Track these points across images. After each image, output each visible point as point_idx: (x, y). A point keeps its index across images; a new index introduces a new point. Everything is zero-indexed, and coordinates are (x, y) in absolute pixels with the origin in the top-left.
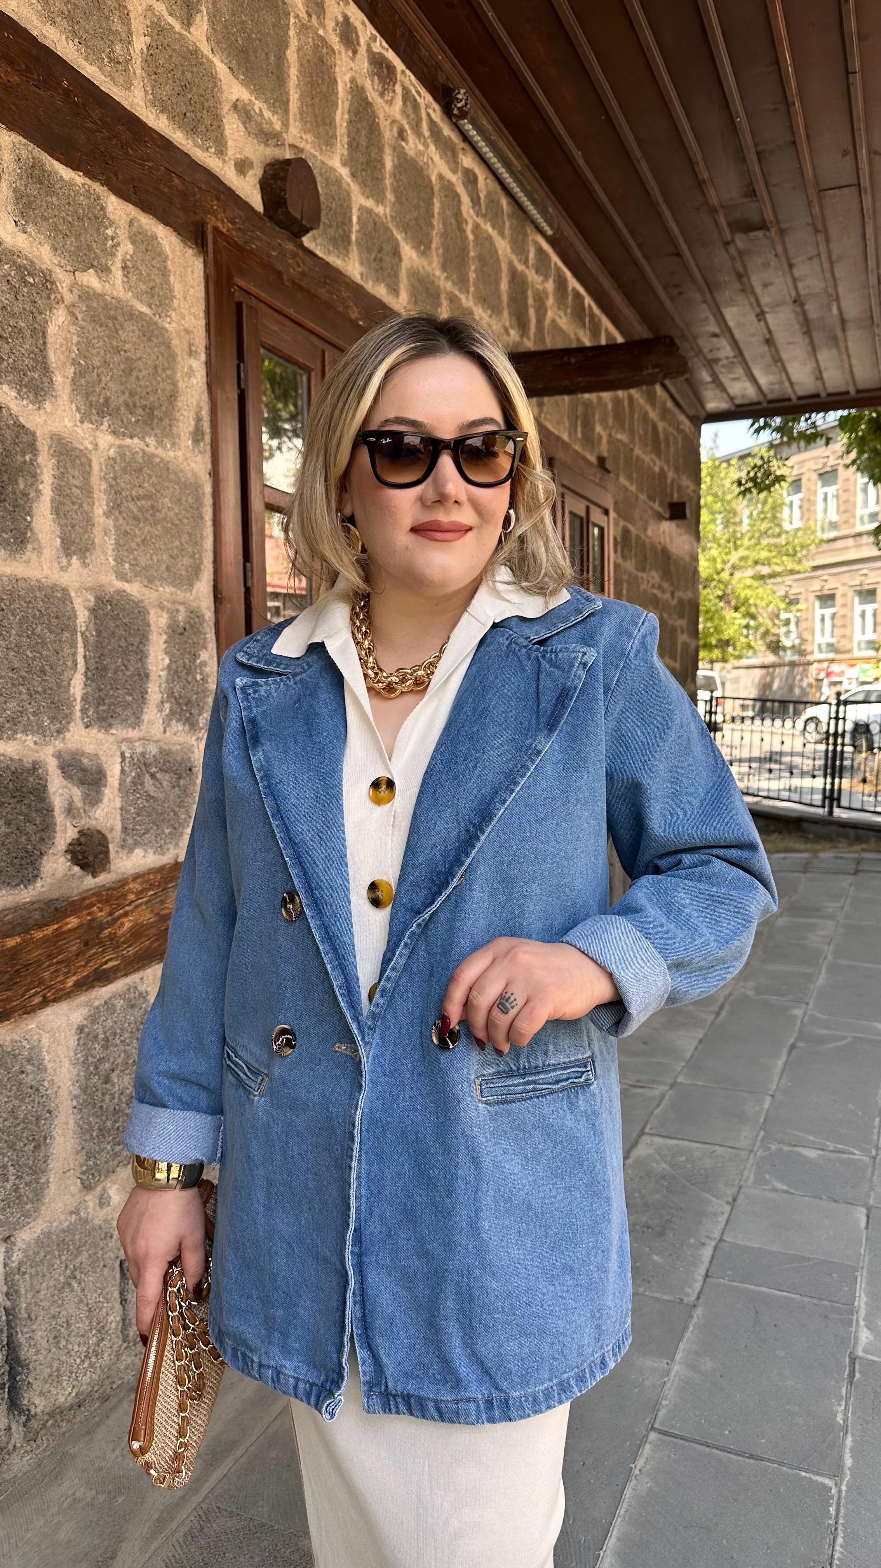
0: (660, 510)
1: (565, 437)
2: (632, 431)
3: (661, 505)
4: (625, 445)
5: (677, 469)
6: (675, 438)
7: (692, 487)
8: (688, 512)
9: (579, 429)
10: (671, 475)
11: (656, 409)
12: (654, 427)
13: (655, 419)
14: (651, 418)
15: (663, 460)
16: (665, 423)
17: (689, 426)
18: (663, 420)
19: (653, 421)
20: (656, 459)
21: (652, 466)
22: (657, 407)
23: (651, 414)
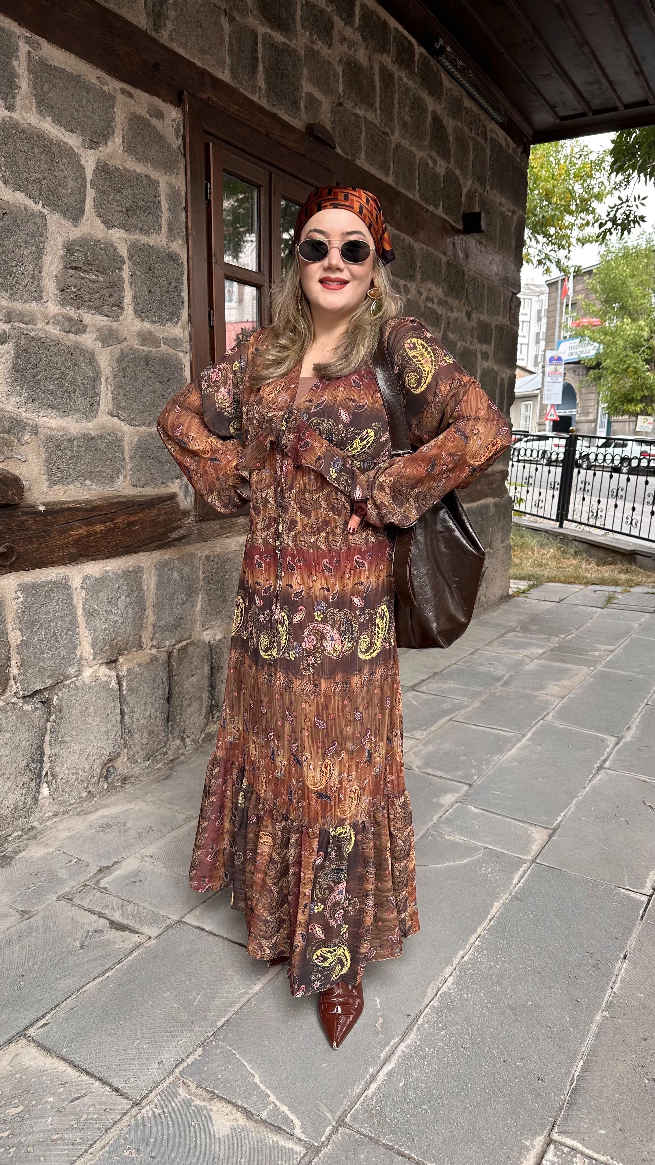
0: (445, 217)
1: (225, 76)
2: (387, 111)
3: (446, 210)
4: (370, 124)
5: (481, 180)
6: (477, 143)
7: (511, 207)
8: (482, 223)
9: (261, 76)
10: (467, 184)
11: (440, 103)
12: (437, 121)
13: (439, 112)
14: (430, 109)
15: (452, 162)
16: (459, 124)
17: (506, 139)
18: (454, 118)
19: (434, 113)
20: (438, 158)
21: (431, 165)
22: (443, 101)
23: (431, 104)
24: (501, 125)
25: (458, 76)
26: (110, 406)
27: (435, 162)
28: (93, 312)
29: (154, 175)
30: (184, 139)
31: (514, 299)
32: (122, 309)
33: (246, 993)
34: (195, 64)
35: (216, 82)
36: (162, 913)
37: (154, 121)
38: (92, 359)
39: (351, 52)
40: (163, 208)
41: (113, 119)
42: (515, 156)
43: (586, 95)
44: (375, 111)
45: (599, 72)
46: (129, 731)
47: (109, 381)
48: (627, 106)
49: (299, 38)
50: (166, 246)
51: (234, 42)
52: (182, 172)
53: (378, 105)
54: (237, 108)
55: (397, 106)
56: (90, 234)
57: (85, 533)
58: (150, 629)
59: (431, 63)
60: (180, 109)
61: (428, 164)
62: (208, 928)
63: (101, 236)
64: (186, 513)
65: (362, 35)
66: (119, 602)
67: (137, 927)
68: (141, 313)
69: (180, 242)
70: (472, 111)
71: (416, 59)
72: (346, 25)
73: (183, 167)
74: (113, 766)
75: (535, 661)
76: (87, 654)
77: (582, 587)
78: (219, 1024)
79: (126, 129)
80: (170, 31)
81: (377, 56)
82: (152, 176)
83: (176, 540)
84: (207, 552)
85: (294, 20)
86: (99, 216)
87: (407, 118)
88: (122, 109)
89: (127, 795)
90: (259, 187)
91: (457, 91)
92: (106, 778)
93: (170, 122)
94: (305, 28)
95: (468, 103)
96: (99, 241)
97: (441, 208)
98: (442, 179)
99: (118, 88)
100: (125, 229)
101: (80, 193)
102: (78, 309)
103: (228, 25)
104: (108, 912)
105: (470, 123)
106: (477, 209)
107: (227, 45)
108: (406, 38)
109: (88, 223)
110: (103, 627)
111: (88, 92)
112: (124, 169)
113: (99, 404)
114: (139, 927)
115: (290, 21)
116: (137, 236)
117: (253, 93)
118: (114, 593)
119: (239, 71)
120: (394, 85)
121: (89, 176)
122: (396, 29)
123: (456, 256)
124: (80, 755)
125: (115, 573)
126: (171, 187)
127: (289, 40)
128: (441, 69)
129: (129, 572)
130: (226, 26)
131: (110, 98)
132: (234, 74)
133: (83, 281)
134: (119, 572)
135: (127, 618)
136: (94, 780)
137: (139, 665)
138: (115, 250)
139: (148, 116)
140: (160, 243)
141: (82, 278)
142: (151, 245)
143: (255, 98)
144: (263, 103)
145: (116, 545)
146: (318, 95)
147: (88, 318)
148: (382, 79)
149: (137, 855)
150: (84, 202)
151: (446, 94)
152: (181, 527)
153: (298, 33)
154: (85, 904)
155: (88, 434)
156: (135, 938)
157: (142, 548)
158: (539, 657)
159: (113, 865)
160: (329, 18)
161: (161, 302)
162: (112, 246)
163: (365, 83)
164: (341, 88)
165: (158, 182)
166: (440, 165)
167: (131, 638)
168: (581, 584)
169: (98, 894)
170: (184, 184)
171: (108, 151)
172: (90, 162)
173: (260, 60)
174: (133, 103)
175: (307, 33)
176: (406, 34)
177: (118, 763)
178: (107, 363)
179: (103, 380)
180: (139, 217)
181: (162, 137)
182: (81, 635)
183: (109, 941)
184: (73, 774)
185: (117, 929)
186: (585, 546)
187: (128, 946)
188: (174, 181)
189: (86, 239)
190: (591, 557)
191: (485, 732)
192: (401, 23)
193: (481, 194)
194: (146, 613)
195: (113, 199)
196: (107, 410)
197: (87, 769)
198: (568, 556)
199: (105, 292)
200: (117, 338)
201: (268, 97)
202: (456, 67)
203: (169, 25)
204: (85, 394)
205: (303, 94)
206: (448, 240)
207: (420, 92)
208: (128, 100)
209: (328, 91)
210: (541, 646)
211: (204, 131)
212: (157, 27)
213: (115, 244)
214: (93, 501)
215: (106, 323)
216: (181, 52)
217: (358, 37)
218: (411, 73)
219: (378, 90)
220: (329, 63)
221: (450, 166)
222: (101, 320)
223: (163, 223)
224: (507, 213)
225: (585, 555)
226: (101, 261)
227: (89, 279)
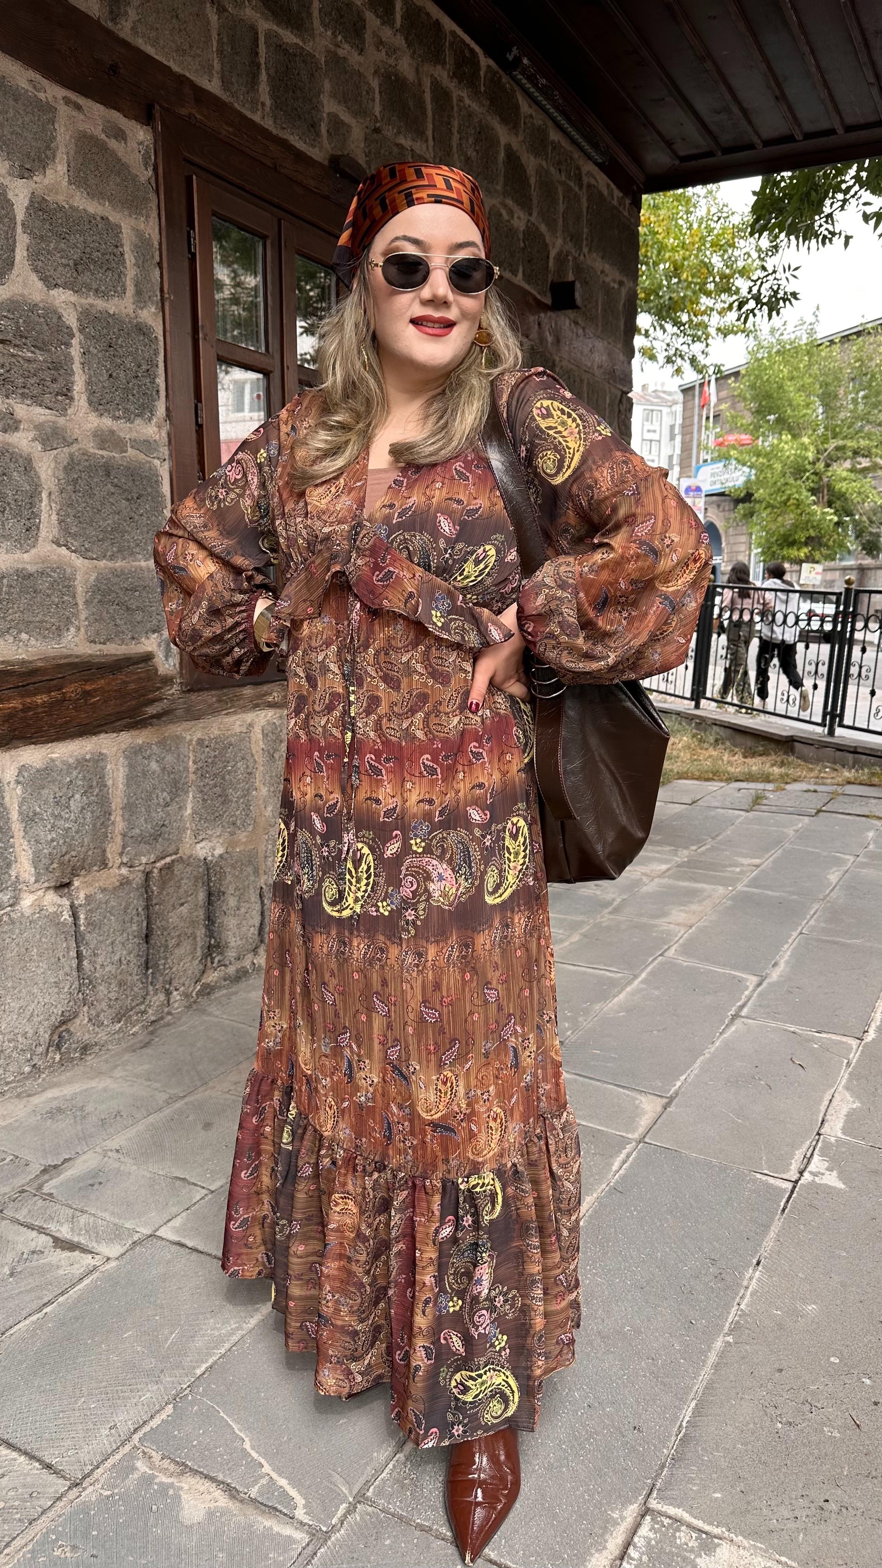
0: (527, 287)
1: (213, 86)
2: (443, 142)
3: (527, 278)
5: (575, 238)
6: (569, 189)
7: (618, 276)
8: (577, 295)
9: (264, 88)
10: (557, 244)
11: (516, 135)
12: (512, 158)
13: (515, 146)
14: (503, 143)
15: (535, 214)
16: (544, 163)
17: (608, 186)
18: (537, 155)
19: (508, 147)
20: (516, 209)
21: (506, 216)
22: (521, 132)
23: (503, 135)
24: (600, 166)
25: (540, 98)
26: (55, 531)
27: (511, 213)
28: (29, 402)
29: (114, 217)
30: (155, 170)
31: (624, 400)
32: (72, 399)
33: (239, 1328)
34: (169, 68)
35: (201, 96)
36: (127, 1225)
37: (113, 144)
38: (28, 466)
39: (391, 61)
40: (128, 262)
41: (54, 138)
42: (621, 209)
43: (713, 128)
44: (427, 141)
45: (728, 97)
46: (91, 982)
47: (53, 497)
48: (767, 143)
49: (317, 39)
50: (133, 315)
51: (225, 40)
52: (154, 214)
53: (429, 133)
54: (230, 129)
55: (456, 136)
56: (22, 295)
57: (21, 707)
58: (119, 839)
59: (504, 80)
60: (149, 128)
61: (501, 215)
62: (190, 1244)
63: (39, 299)
64: (167, 680)
65: (406, 39)
66: (72, 803)
67: (93, 1245)
68: (98, 404)
69: (153, 310)
70: (561, 146)
71: (482, 73)
72: (383, 24)
73: (155, 208)
74: (67, 1030)
75: (656, 880)
76: (27, 875)
77: (723, 784)
78: (199, 1372)
79: (72, 152)
80: (134, 22)
81: (427, 68)
82: (111, 218)
83: (153, 717)
84: (199, 735)
85: (310, 15)
86: (36, 270)
87: (471, 153)
88: (65, 126)
89: (88, 1070)
90: (264, 238)
91: (539, 119)
92: (58, 1047)
93: (135, 145)
94: (325, 25)
95: (554, 135)
96: (36, 305)
97: (520, 275)
98: (521, 236)
99: (59, 96)
100: (73, 290)
101: (7, 239)
102: (7, 397)
103: (216, 17)
104: (52, 1227)
105: (559, 163)
106: (571, 277)
107: (215, 44)
108: (468, 45)
109: (20, 279)
110: (49, 837)
111: (16, 100)
112: (71, 207)
113: (38, 529)
114: (94, 1244)
115: (304, 15)
116: (90, 300)
117: (254, 110)
118: (65, 790)
119: (233, 80)
120: (452, 108)
121: (20, 215)
122: (453, 33)
123: (542, 340)
124: (19, 1014)
125: (64, 762)
126: (139, 234)
127: (303, 40)
128: (516, 88)
129: (86, 760)
130: (213, 18)
131: (49, 109)
132: (226, 84)
133: (13, 360)
134: (71, 761)
135: (84, 825)
136: (40, 1050)
137: (103, 890)
138: (60, 318)
139: (103, 136)
140: (124, 311)
141: (13, 355)
142: (111, 312)
143: (257, 118)
144: (268, 124)
145: (66, 723)
146: (346, 117)
147: (22, 410)
148: (435, 99)
149: (98, 1149)
150: (13, 251)
151: (525, 123)
152: (160, 699)
153: (317, 32)
154: (20, 1216)
155: (23, 569)
156: (88, 1260)
157: (105, 728)
158: (662, 875)
159: (63, 1163)
160: (358, 14)
161: (126, 390)
162: (55, 312)
163: (411, 104)
164: (377, 109)
165: (120, 227)
166: (519, 218)
167: (90, 853)
168: (721, 780)
169: (40, 1203)
170: (157, 230)
171: (46, 181)
172: (21, 196)
173: (263, 66)
174: (82, 117)
175: (329, 33)
176: (467, 39)
177: (75, 1026)
178: (50, 472)
179: (44, 495)
180: (93, 274)
181: (125, 167)
182: (18, 849)
183: (50, 1265)
184: (9, 1041)
185: (63, 1249)
186: (729, 731)
187: (77, 1270)
188: (142, 226)
189: (17, 302)
190: (735, 746)
191: (585, 973)
192: (460, 25)
193: (575, 258)
194: (112, 818)
195: (55, 249)
196: (51, 538)
197: (29, 1035)
198: (706, 745)
199: (47, 375)
200: (64, 439)
201: (275, 118)
202: (536, 86)
203: (132, 14)
204: (18, 515)
205: (325, 115)
206: (532, 318)
207: (489, 118)
208: (75, 113)
209: (360, 112)
210: (665, 861)
211: (185, 160)
212: (115, 17)
213: (60, 310)
214: (31, 662)
215: (49, 417)
216: (150, 50)
217: (399, 41)
218: (476, 94)
219: (430, 113)
220: (360, 74)
221: (533, 219)
222: (40, 414)
223: (128, 282)
224: (612, 284)
225: (728, 744)
226: (39, 333)
227: (23, 358)
